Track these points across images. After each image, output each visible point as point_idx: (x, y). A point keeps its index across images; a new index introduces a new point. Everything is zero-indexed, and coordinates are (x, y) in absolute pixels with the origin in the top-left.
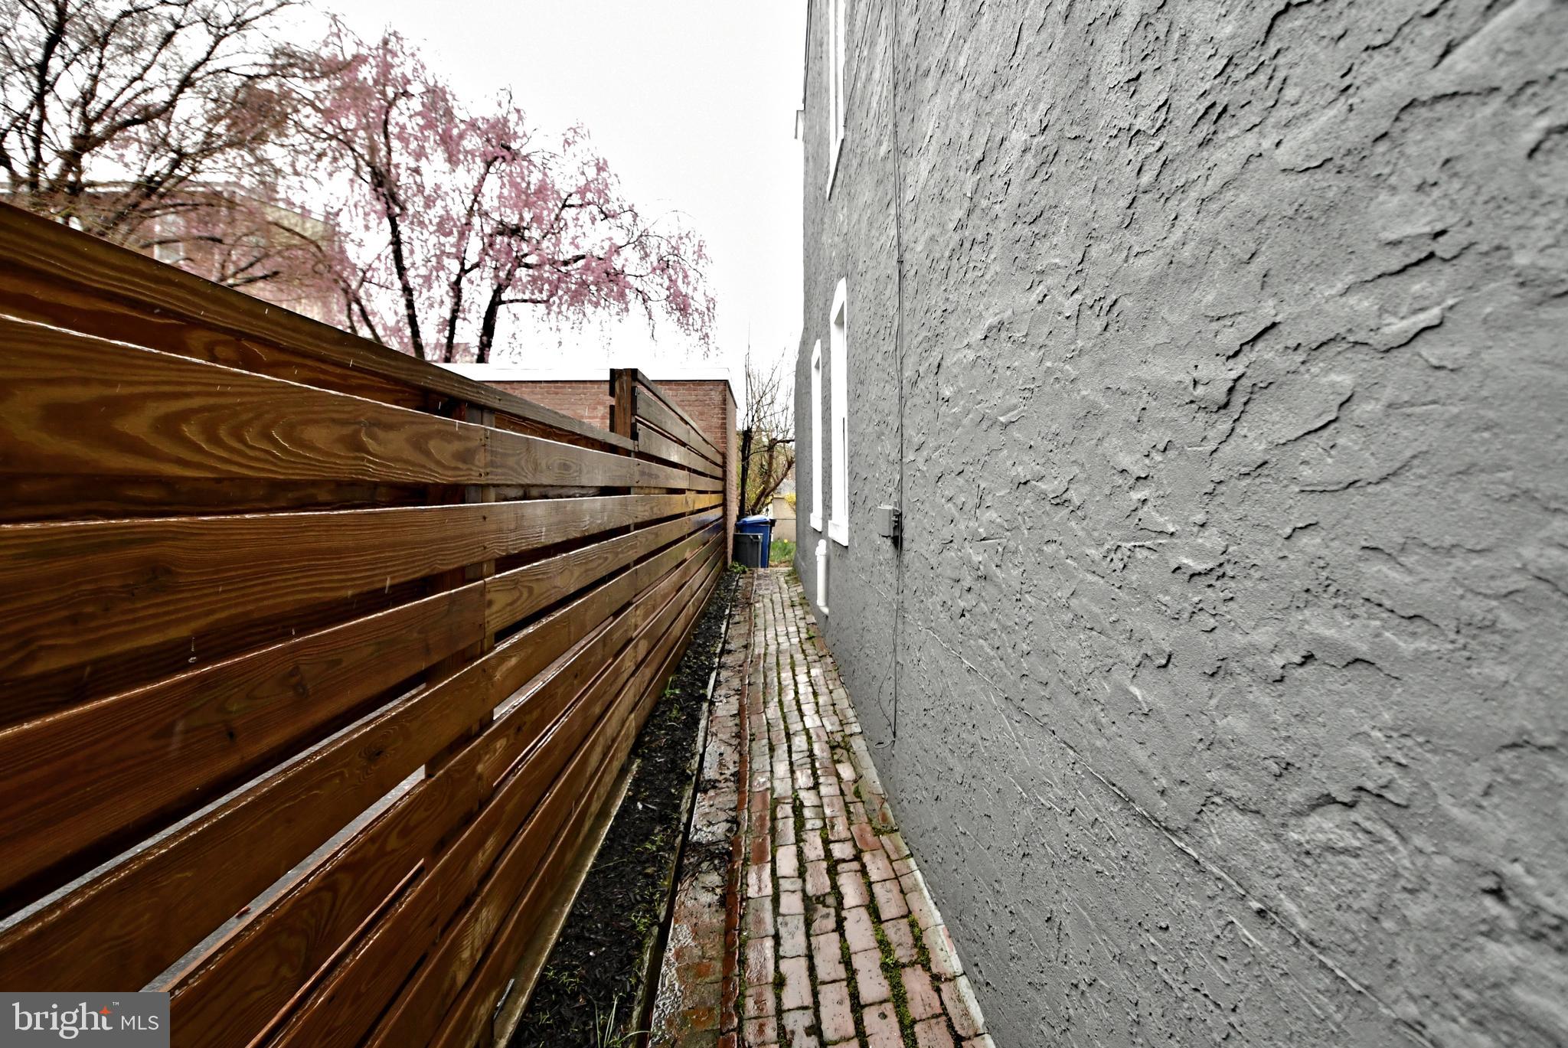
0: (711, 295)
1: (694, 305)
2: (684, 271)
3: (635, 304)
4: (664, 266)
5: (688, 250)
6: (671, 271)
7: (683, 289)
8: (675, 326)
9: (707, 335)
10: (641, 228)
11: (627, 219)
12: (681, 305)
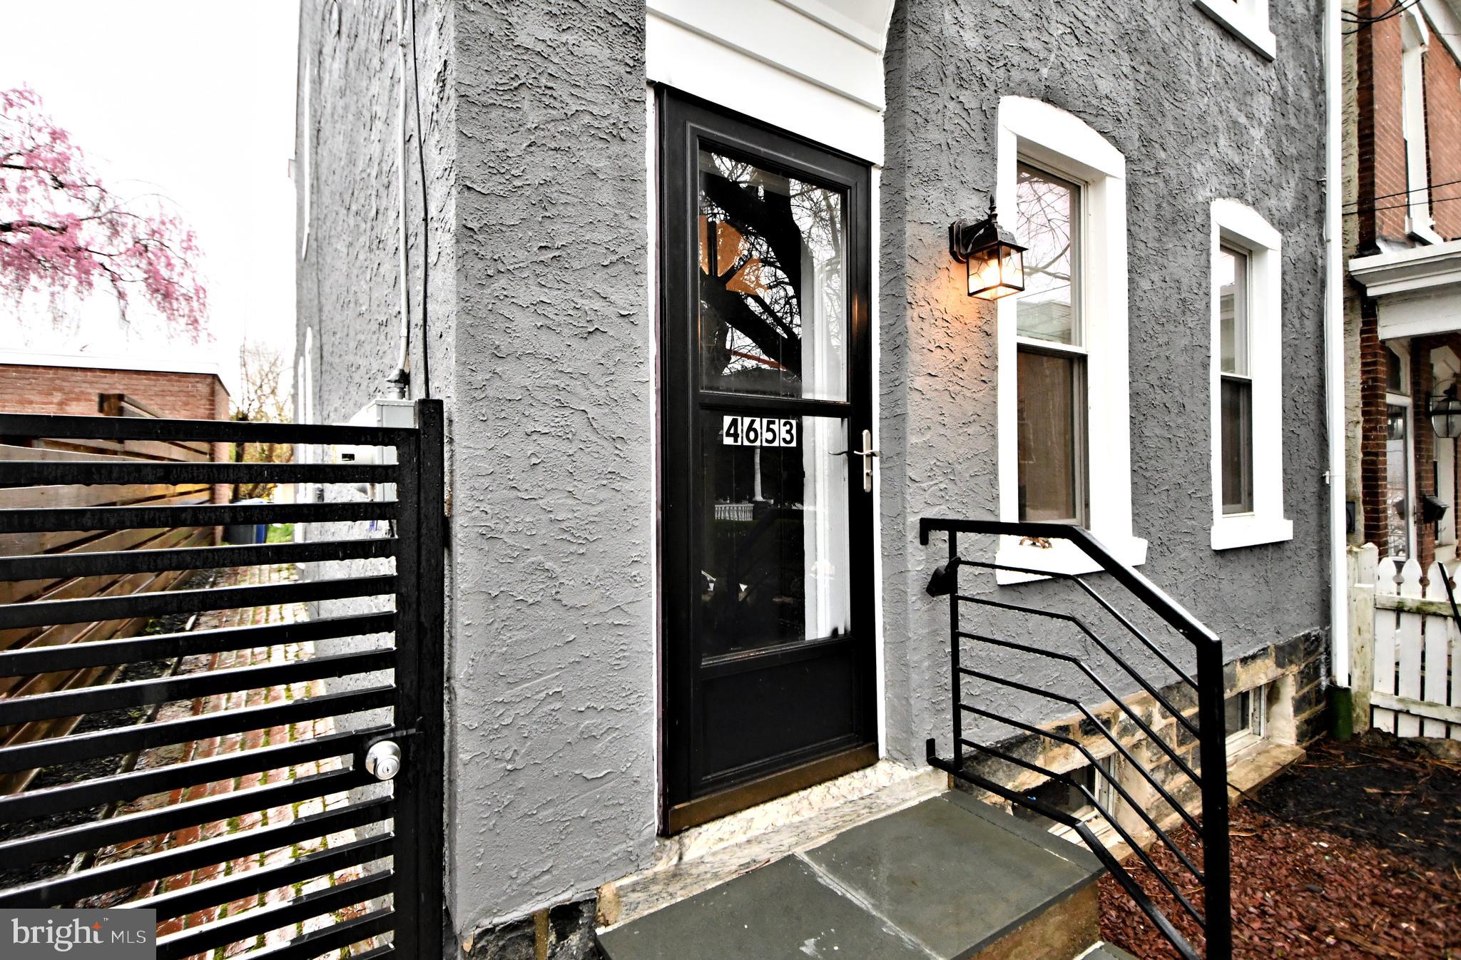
0: (200, 283)
1: (179, 291)
2: (167, 257)
3: (100, 281)
4: (141, 249)
5: (174, 240)
6: (150, 255)
7: (164, 272)
8: (153, 308)
9: (196, 321)
10: (110, 205)
11: (92, 194)
12: (163, 291)
